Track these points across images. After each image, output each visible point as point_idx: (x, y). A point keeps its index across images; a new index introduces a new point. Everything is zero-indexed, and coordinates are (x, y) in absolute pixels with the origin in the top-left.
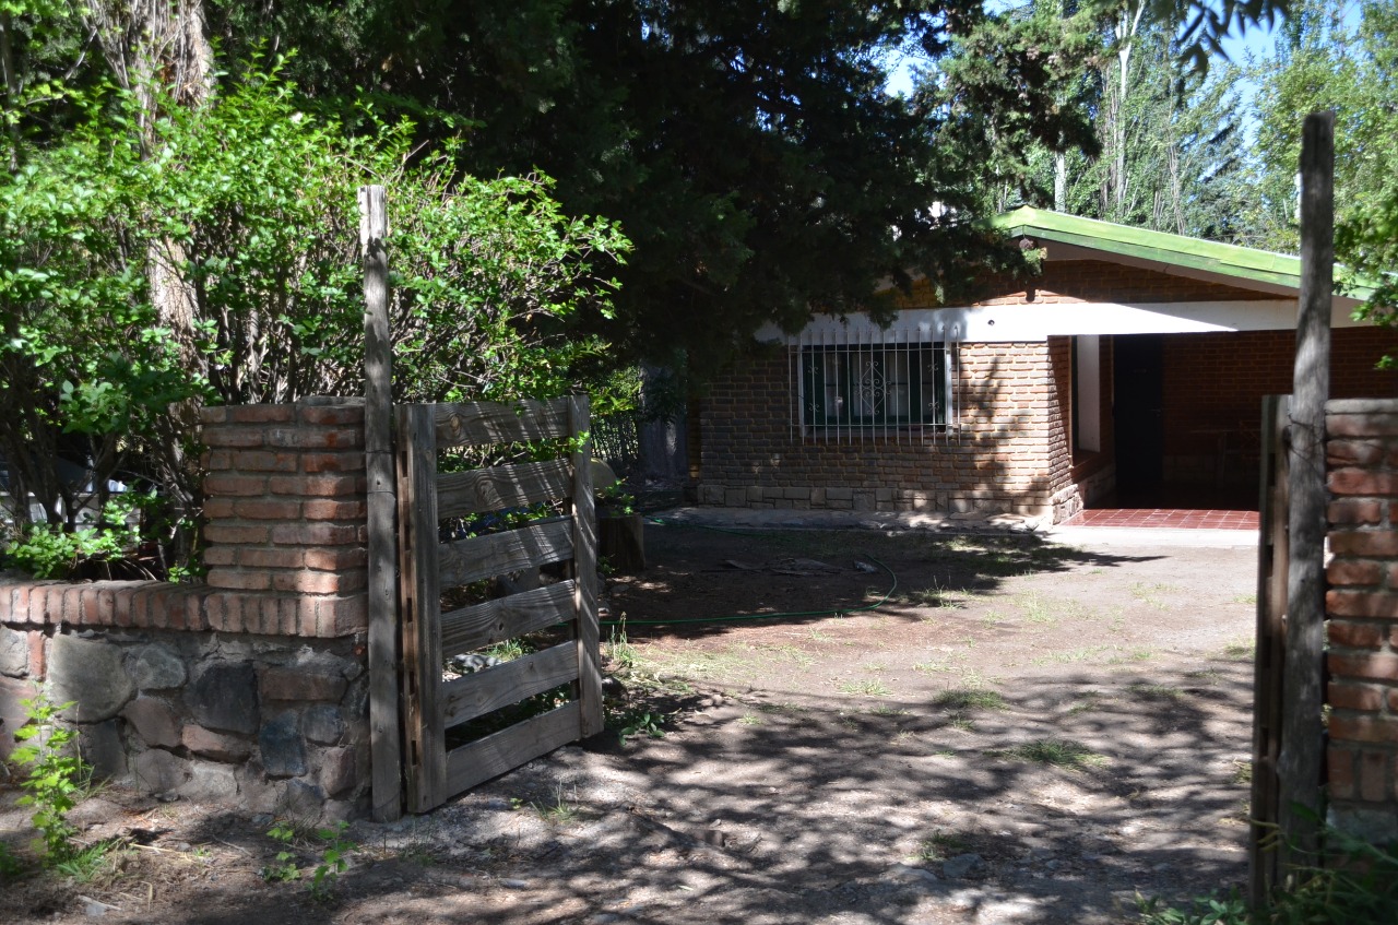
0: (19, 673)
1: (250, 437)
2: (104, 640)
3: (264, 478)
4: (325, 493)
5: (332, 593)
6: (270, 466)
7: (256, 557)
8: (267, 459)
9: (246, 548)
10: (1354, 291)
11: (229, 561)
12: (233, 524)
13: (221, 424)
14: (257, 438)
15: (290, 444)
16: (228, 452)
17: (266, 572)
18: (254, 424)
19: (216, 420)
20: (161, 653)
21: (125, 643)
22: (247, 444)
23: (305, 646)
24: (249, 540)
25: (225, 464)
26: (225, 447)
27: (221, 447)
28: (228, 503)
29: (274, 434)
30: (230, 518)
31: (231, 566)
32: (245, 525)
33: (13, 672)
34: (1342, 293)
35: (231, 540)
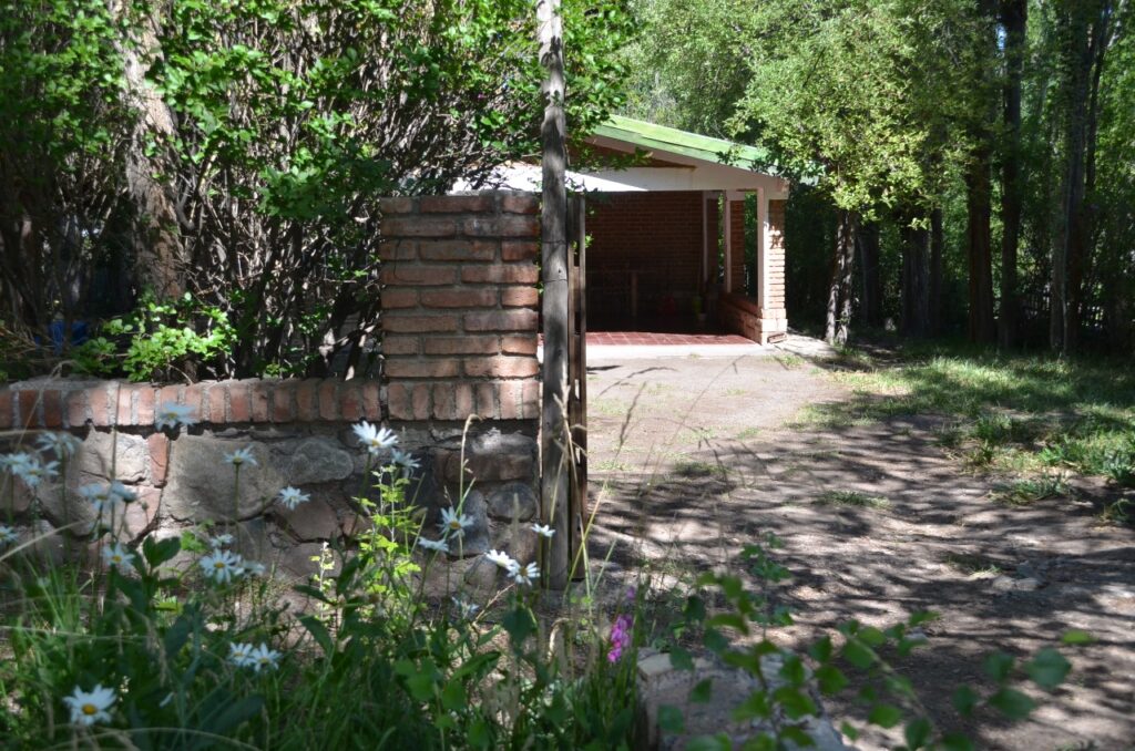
0: (135, 478)
1: (440, 227)
2: (247, 437)
3: (455, 267)
4: (528, 280)
5: (531, 376)
6: (463, 255)
7: (443, 346)
8: (460, 249)
9: (432, 337)
10: (737, 162)
11: (413, 350)
12: (415, 314)
13: (407, 214)
14: (450, 228)
15: (489, 234)
16: (414, 244)
17: (453, 359)
18: (445, 214)
19: (399, 210)
20: (325, 446)
21: (275, 439)
22: (437, 234)
23: (494, 429)
24: (436, 328)
25: (412, 254)
26: (411, 238)
27: (406, 237)
28: (413, 293)
29: (470, 224)
30: (413, 308)
31: (413, 355)
32: (429, 313)
33: (129, 478)
34: (729, 163)
35: (414, 329)
